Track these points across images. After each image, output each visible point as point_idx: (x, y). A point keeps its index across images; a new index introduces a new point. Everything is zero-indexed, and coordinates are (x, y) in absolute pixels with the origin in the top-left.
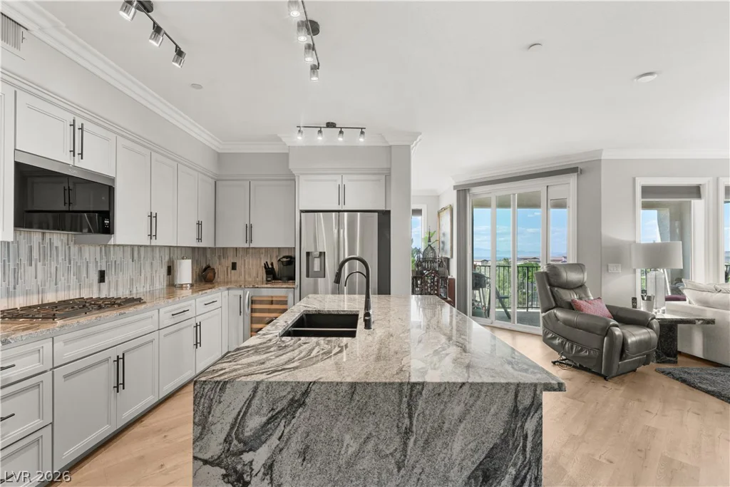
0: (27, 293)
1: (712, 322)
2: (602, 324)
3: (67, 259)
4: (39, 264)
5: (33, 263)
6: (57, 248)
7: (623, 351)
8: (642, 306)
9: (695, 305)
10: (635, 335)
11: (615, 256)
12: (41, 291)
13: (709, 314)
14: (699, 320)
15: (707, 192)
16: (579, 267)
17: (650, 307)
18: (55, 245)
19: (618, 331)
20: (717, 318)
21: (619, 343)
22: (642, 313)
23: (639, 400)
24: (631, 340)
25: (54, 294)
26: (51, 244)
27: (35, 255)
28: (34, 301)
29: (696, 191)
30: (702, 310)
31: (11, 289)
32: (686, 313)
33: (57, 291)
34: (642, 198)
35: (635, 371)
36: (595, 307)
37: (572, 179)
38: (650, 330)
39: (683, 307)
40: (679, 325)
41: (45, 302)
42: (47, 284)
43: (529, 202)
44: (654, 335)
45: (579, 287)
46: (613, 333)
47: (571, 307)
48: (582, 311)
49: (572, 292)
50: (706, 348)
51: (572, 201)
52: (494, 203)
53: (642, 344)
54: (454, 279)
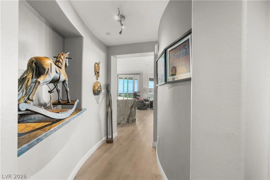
2: (142, 101)
7: (145, 105)
8: (148, 99)
10: (147, 103)
11: (145, 90)
16: (139, 92)
17: (149, 99)
19: (144, 102)
21: (144, 103)
22: (148, 100)
24: (146, 103)
35: (146, 109)
36: (141, 99)
37: (138, 76)
40: (153, 101)
43: (131, 79)
44: (149, 103)
45: (139, 96)
47: (138, 99)
51: (138, 79)
52: (124, 78)
53: (148, 104)
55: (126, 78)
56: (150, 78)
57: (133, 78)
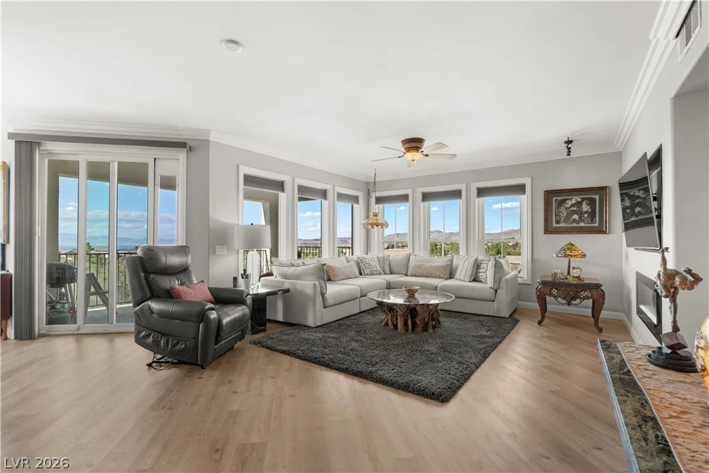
1: (287, 291)
2: (198, 309)
7: (218, 335)
9: (279, 279)
10: (232, 314)
11: (220, 238)
13: (287, 284)
14: (280, 291)
15: (288, 186)
16: (183, 250)
17: (247, 285)
19: (213, 315)
20: (291, 287)
21: (214, 327)
22: (242, 292)
23: (230, 382)
24: (225, 321)
29: (280, 186)
30: (283, 282)
32: (274, 286)
34: (244, 185)
35: (232, 348)
36: (196, 291)
37: (181, 155)
38: (244, 307)
39: (271, 281)
40: (268, 297)
43: (133, 176)
44: (247, 311)
45: (183, 271)
46: (208, 317)
47: (170, 295)
48: (181, 298)
49: (172, 278)
50: (285, 313)
51: (181, 181)
53: (234, 322)
54: (10, 276)
55: (98, 173)
56: (249, 180)
57: (145, 165)
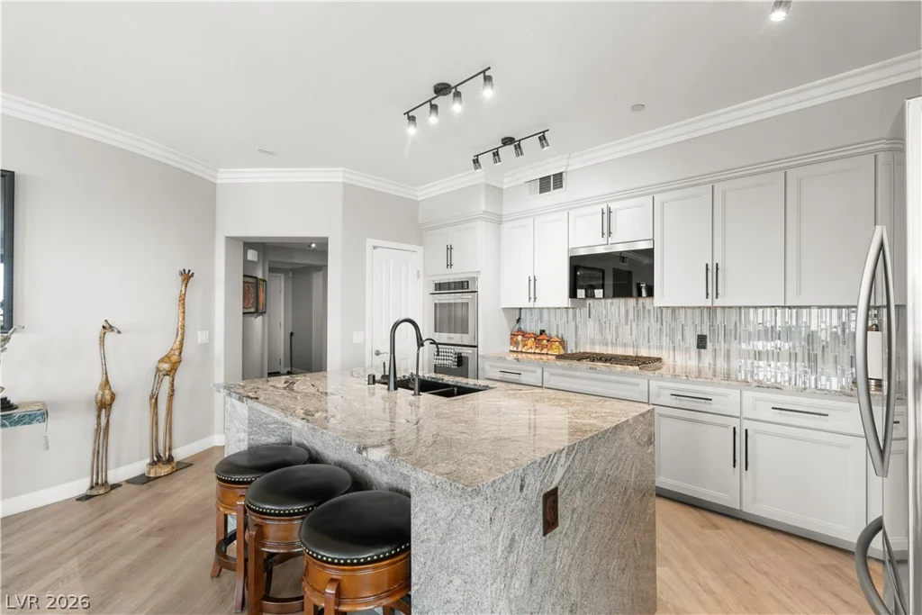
0: (625, 345)
3: (659, 320)
4: (634, 325)
5: (629, 323)
6: (649, 311)
12: (635, 346)
18: (647, 308)
25: (647, 350)
26: (644, 307)
27: (631, 317)
28: (630, 352)
31: (614, 341)
33: (649, 348)
41: (639, 355)
42: (641, 341)
